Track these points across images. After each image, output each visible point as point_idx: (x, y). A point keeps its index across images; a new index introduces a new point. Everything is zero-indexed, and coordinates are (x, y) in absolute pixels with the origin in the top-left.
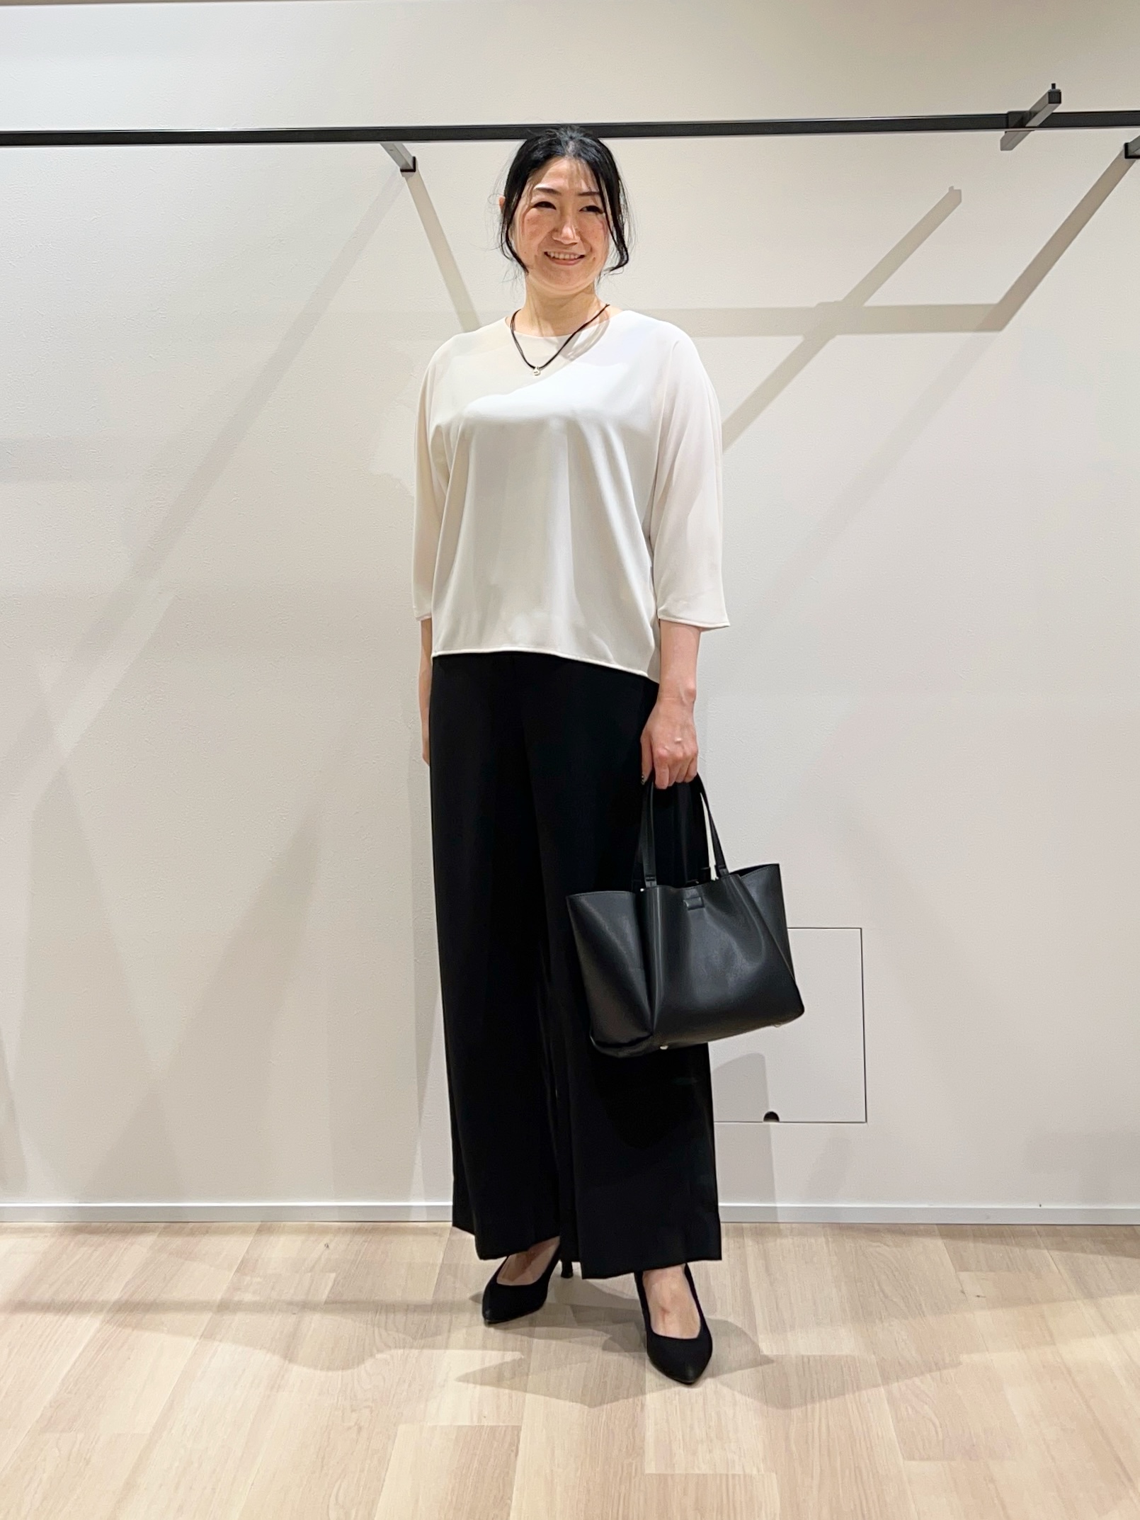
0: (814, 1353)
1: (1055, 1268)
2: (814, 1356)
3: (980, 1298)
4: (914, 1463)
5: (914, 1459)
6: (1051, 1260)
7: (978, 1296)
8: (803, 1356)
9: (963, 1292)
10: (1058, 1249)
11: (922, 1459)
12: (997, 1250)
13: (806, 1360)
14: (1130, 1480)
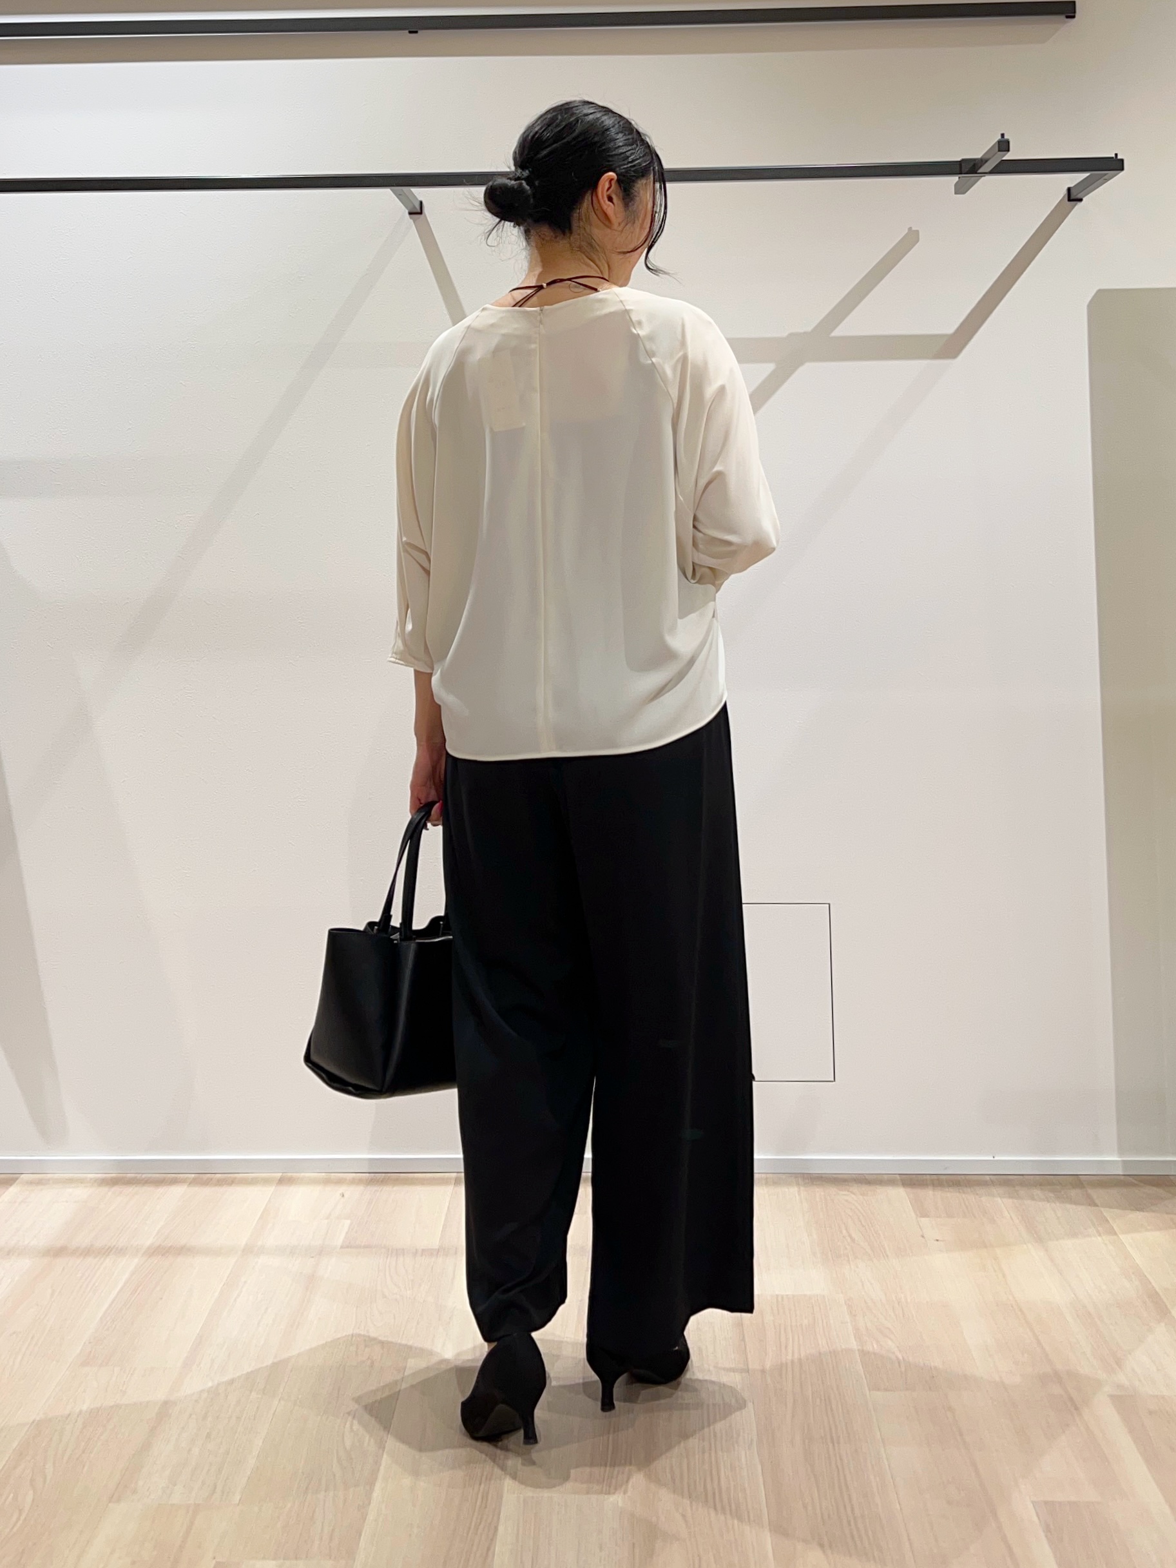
0: (787, 1293)
1: (1006, 1214)
2: (787, 1295)
3: (938, 1243)
4: (879, 1393)
5: (879, 1390)
6: (1001, 1205)
7: (937, 1240)
8: (777, 1296)
9: (923, 1237)
10: (1010, 1197)
11: (886, 1390)
12: (952, 1196)
13: (780, 1299)
14: (1076, 1409)
